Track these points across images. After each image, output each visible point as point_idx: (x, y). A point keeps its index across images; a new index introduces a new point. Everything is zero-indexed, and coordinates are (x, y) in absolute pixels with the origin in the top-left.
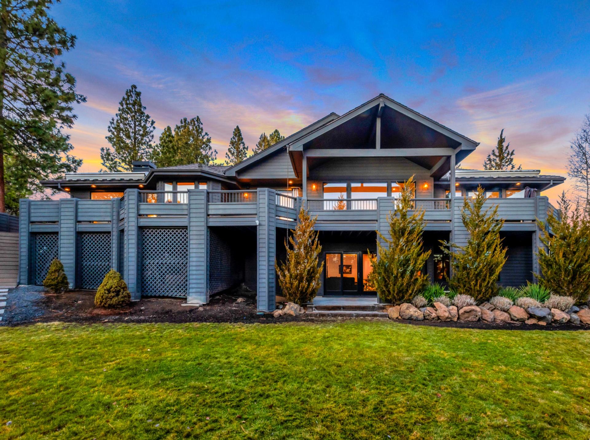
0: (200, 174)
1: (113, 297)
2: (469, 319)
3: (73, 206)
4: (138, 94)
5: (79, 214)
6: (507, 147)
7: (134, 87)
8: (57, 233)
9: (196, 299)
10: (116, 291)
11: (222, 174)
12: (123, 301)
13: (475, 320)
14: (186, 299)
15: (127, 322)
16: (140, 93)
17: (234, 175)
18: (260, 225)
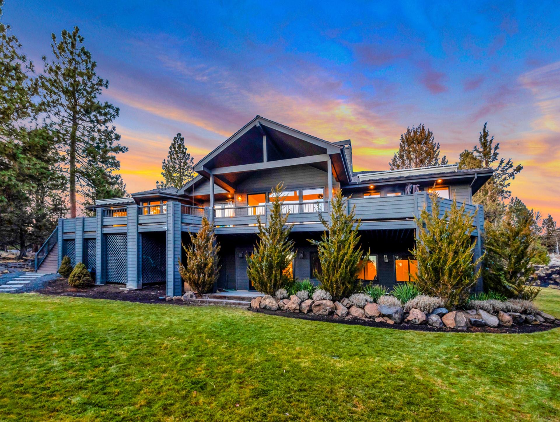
0: (158, 194)
1: (77, 280)
2: (320, 312)
3: (81, 221)
4: (182, 140)
5: (85, 227)
6: (491, 141)
7: (180, 134)
8: (74, 240)
9: (132, 285)
10: (78, 277)
11: (175, 193)
12: (83, 284)
13: (325, 313)
14: (125, 285)
15: (75, 296)
16: (183, 138)
17: (183, 193)
18: (168, 230)
